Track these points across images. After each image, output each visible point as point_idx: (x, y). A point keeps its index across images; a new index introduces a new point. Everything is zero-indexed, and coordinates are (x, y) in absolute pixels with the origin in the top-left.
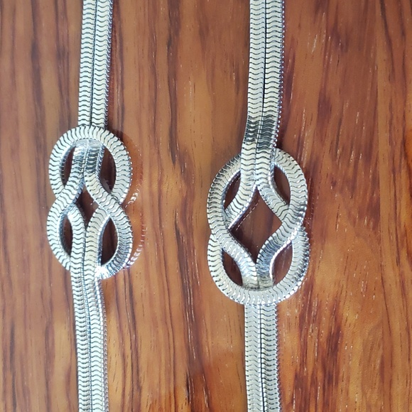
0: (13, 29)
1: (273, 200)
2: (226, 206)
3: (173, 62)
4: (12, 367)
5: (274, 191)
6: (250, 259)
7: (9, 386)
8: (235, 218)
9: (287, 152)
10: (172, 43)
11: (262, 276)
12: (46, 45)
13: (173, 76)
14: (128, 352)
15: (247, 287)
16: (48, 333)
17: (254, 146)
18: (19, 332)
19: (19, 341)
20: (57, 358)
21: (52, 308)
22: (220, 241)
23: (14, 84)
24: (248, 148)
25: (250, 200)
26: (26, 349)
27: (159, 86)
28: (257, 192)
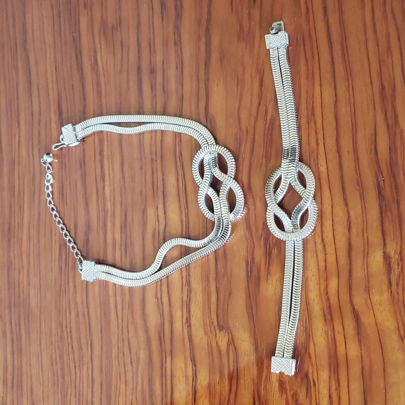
0: (128, 58)
1: (298, 187)
2: (275, 192)
3: (207, 73)
4: (125, 232)
5: (298, 183)
6: (288, 218)
7: (123, 242)
8: (280, 198)
9: (304, 163)
10: (207, 64)
11: (294, 226)
12: (145, 67)
13: (207, 80)
14: (184, 219)
15: (287, 232)
16: (144, 212)
17: (288, 161)
18: (129, 213)
19: (129, 218)
20: (148, 225)
21: (146, 199)
22: (273, 209)
23: (128, 86)
24: (285, 163)
25: (287, 188)
26: (133, 222)
27: (200, 85)
28: (290, 184)
